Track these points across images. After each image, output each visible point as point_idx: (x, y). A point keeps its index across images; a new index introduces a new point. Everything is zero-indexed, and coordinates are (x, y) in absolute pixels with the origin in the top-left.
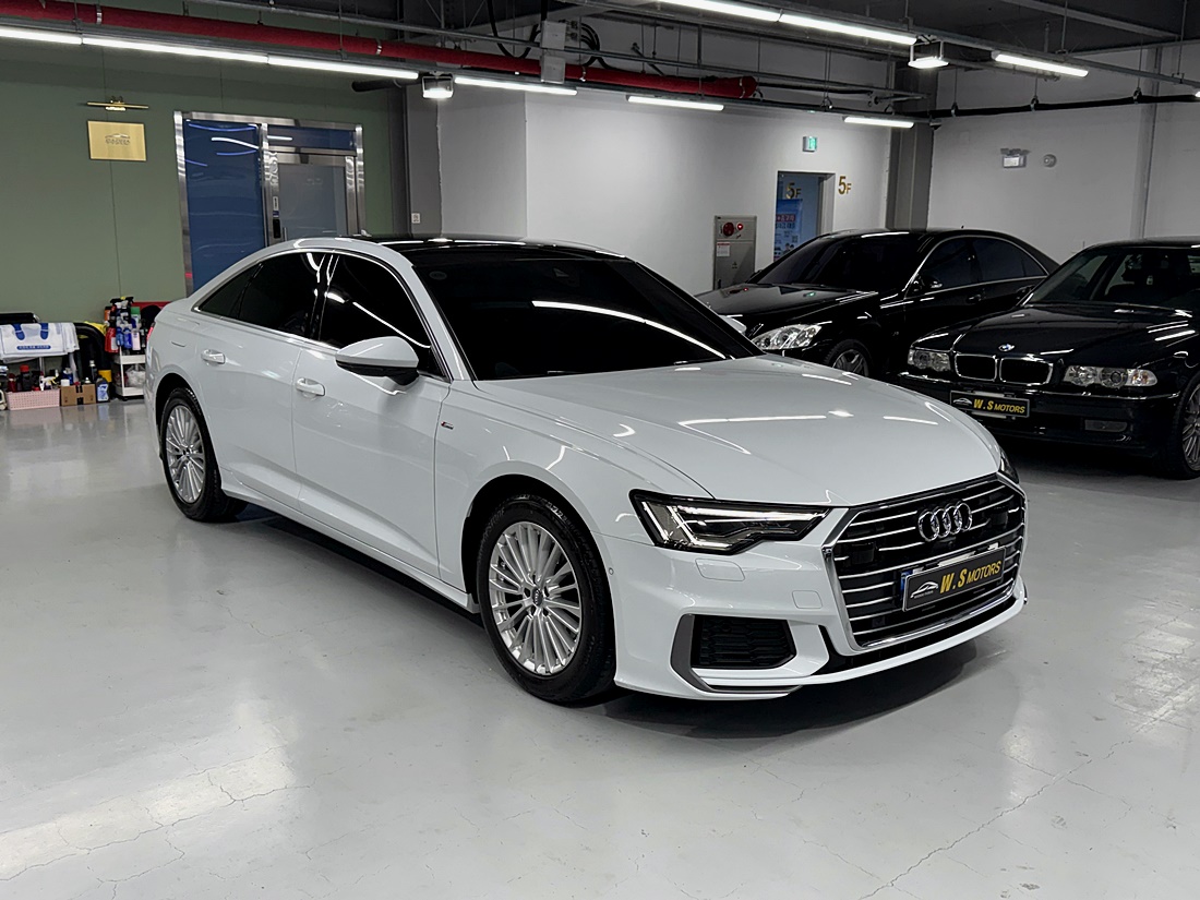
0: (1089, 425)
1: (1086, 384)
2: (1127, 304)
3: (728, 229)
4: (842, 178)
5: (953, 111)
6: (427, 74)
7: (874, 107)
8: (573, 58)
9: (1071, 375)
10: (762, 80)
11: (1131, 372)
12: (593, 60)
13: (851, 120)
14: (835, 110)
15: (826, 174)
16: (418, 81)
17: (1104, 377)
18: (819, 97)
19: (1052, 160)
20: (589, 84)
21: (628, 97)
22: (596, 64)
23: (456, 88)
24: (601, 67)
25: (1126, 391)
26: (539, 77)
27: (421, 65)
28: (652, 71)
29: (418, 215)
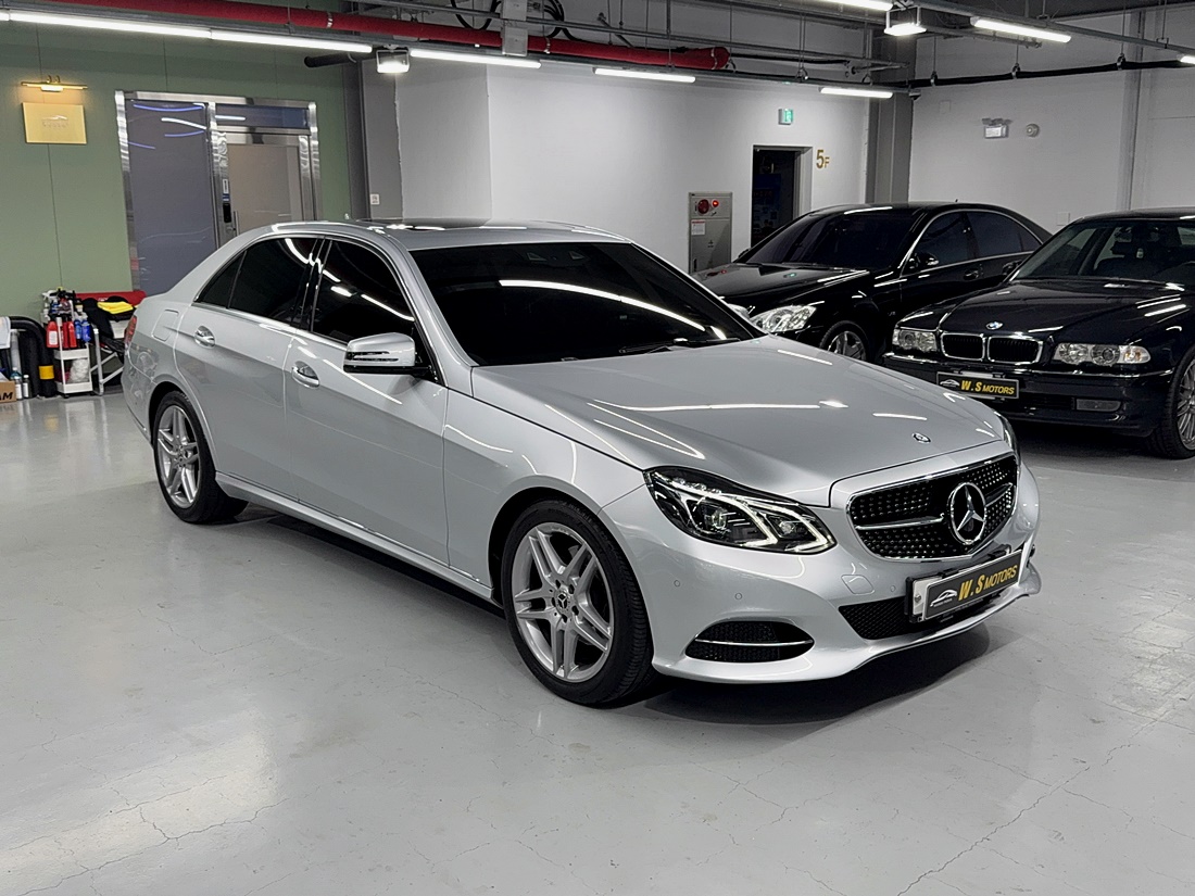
0: (1081, 405)
1: (1076, 362)
2: (1117, 279)
3: (703, 207)
4: (820, 151)
5: (932, 81)
6: (382, 48)
7: (851, 77)
8: (537, 29)
9: (1061, 353)
10: (735, 50)
11: (1123, 349)
12: (557, 30)
13: (827, 90)
14: (812, 80)
15: (803, 148)
16: (372, 56)
17: (1095, 355)
18: (794, 67)
19: (1035, 130)
20: (553, 56)
21: (594, 70)
22: (561, 35)
23: (413, 62)
24: (566, 38)
25: (1117, 369)
26: (500, 49)
27: (376, 39)
28: (619, 42)
29: (377, 196)
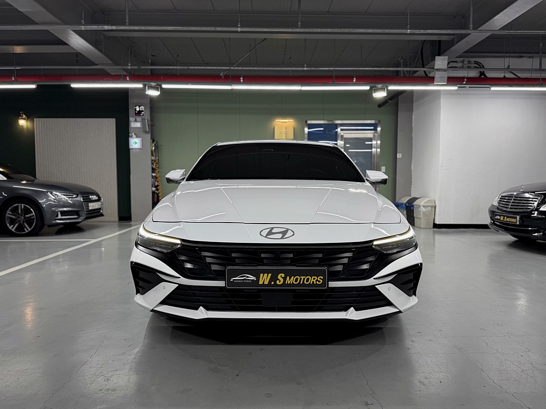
6: (375, 87)
21: (490, 89)
22: (483, 76)
27: (371, 83)
28: (512, 76)
29: (401, 154)
